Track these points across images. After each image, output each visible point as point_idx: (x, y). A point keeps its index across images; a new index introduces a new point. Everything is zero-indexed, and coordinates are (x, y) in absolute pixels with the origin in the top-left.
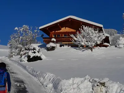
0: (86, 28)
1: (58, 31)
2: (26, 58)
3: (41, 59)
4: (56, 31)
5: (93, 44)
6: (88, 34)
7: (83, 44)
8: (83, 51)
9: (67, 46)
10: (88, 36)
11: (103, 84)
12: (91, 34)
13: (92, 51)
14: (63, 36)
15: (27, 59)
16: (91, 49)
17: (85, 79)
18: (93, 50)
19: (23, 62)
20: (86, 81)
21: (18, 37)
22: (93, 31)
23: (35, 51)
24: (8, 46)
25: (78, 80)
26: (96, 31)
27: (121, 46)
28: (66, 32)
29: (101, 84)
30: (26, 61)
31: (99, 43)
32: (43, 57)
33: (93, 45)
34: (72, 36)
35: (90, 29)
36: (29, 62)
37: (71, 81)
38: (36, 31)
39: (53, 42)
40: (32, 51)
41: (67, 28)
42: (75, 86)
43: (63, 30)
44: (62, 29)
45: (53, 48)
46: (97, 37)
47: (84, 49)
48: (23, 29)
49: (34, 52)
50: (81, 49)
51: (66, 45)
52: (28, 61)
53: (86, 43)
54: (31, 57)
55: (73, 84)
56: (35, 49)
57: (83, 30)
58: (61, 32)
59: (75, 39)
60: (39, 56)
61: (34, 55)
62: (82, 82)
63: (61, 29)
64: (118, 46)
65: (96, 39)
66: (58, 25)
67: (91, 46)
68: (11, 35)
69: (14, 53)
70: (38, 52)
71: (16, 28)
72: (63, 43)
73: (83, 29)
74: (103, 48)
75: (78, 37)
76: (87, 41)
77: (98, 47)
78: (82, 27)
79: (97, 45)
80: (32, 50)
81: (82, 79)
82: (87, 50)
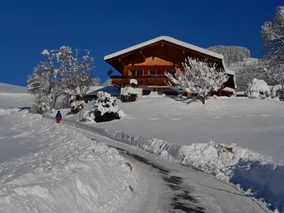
0: (193, 62)
1: (140, 64)
2: (92, 115)
3: (118, 118)
4: (136, 64)
5: (207, 91)
6: (198, 73)
7: (188, 90)
8: (188, 103)
9: (156, 92)
10: (198, 78)
11: (230, 150)
12: (203, 74)
13: (203, 103)
14: (149, 74)
15: (94, 117)
16: (203, 99)
17: (209, 144)
18: (206, 101)
19: (88, 123)
20: (210, 147)
21: (48, 70)
22: (207, 68)
23: (108, 103)
24: (30, 87)
25: (200, 146)
26: (212, 67)
27: (255, 94)
28: (155, 66)
29: (228, 149)
30: (93, 121)
31: (216, 89)
32: (121, 114)
33: (206, 94)
34: (168, 75)
35: (201, 63)
36: (97, 122)
37: (192, 147)
38: (85, 58)
39: (133, 85)
40: (104, 104)
41: (155, 58)
42: (198, 152)
43: (149, 61)
44: (147, 59)
45: (133, 98)
46: (213, 79)
47: (190, 100)
48: (60, 53)
49: (108, 106)
50: (185, 99)
51: (154, 90)
52: (95, 120)
53: (194, 89)
54: (102, 114)
55: (196, 150)
56: (108, 101)
57: (189, 66)
58: (145, 67)
59: (175, 81)
60: (115, 112)
61: (107, 110)
62: (206, 148)
63: (145, 61)
64: (249, 94)
65: (211, 82)
66: (141, 52)
67: (202, 95)
68: (36, 66)
69: (43, 104)
70: (113, 105)
71: (45, 52)
72: (149, 86)
73: (188, 63)
74: (223, 97)
75: (180, 78)
76: (196, 86)
77: (215, 96)
78: (188, 59)
79: (212, 93)
80: (102, 102)
81: (206, 144)
82: (195, 101)
